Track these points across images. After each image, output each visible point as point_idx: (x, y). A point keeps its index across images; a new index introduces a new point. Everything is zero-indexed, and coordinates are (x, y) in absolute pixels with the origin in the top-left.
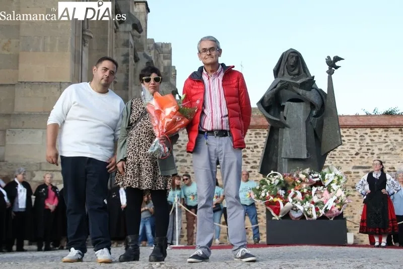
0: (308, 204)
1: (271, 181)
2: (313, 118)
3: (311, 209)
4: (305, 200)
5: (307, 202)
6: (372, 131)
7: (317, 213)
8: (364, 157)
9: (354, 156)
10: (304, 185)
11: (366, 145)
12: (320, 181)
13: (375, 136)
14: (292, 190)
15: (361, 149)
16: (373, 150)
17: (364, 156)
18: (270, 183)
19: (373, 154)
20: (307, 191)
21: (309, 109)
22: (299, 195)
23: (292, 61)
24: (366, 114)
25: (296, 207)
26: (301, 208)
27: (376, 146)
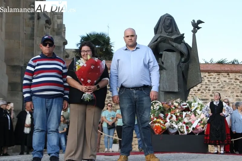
0: (181, 124)
1: (154, 107)
2: (182, 63)
3: (183, 127)
4: (178, 121)
5: (180, 122)
6: (209, 74)
7: (187, 130)
8: (203, 93)
9: (197, 91)
10: (177, 111)
11: (205, 84)
12: (188, 108)
13: (211, 78)
14: (169, 114)
15: (201, 87)
16: (210, 88)
17: (203, 91)
18: (153, 109)
19: (209, 90)
20: (180, 115)
21: (180, 57)
22: (174, 118)
23: (168, 22)
24: (205, 63)
25: (172, 126)
26: (176, 126)
27: (212, 85)
